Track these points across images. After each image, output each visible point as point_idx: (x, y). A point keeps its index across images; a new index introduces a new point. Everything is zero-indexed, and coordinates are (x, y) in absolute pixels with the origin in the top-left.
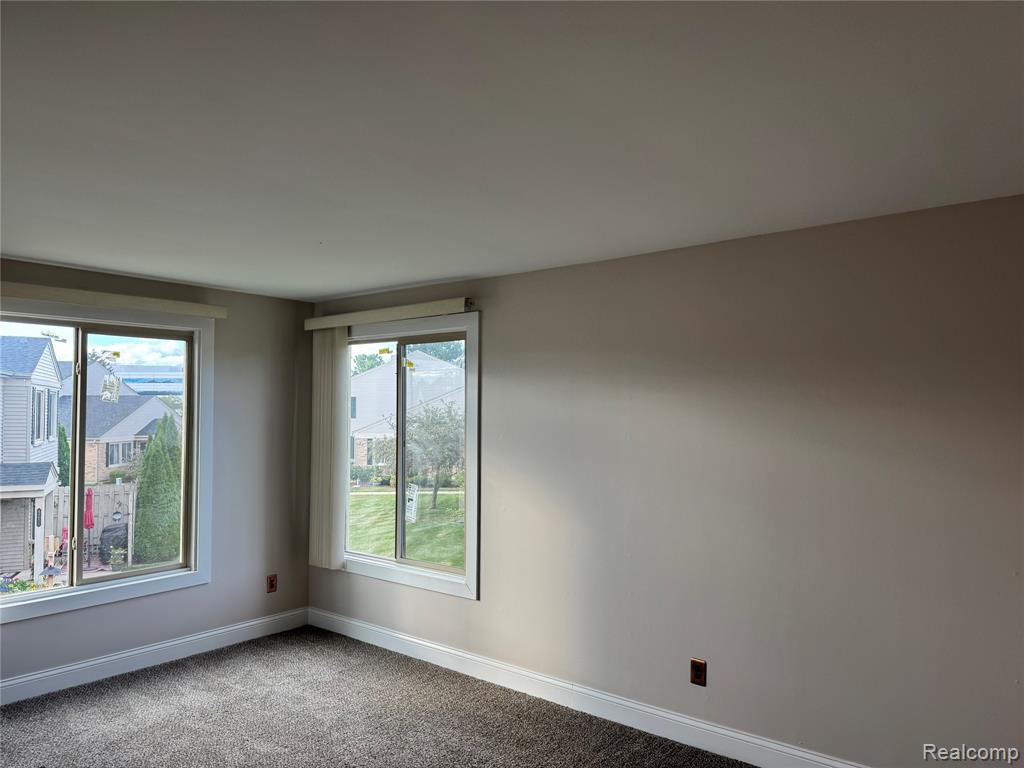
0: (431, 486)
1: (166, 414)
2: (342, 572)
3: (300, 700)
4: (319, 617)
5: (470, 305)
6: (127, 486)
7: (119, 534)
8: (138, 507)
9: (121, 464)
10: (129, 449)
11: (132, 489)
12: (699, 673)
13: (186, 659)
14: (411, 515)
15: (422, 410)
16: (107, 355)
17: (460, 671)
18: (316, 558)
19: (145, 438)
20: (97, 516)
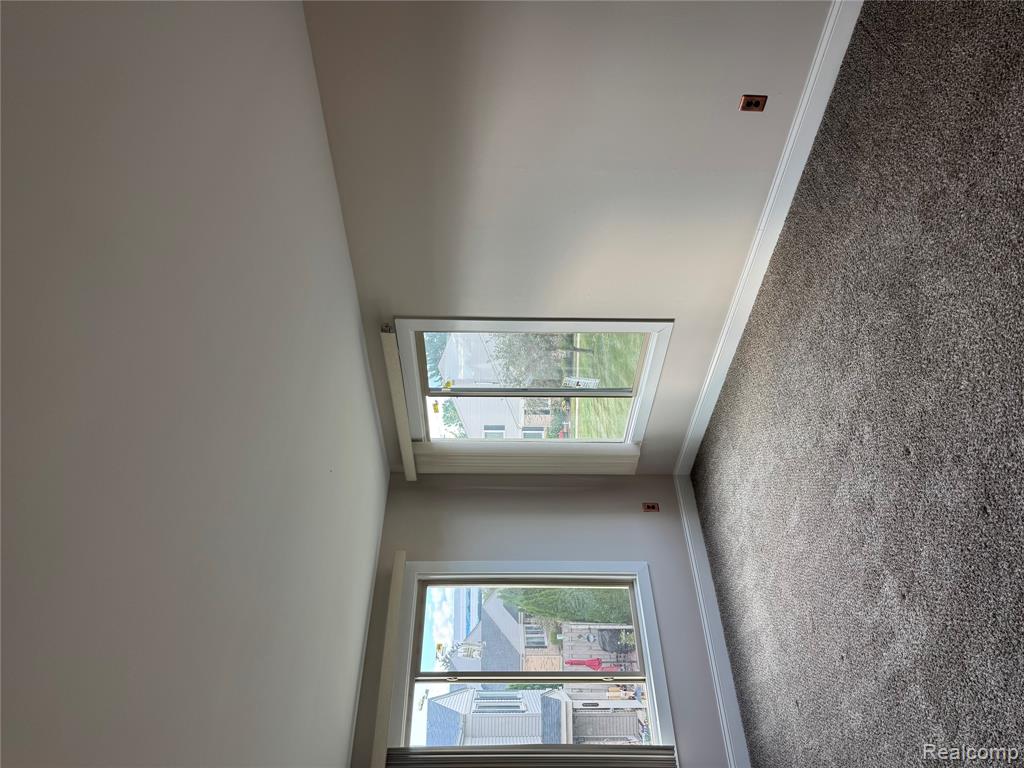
0: (572, 354)
1: (499, 597)
2: (643, 446)
3: (756, 484)
4: (683, 467)
5: (388, 328)
6: (564, 630)
7: (607, 637)
8: (584, 621)
9: (545, 635)
10: (531, 628)
11: (567, 626)
12: (754, 103)
13: (715, 583)
14: (592, 383)
15: (497, 362)
16: (439, 655)
17: (740, 338)
18: (630, 469)
19: (521, 615)
20: (591, 656)
